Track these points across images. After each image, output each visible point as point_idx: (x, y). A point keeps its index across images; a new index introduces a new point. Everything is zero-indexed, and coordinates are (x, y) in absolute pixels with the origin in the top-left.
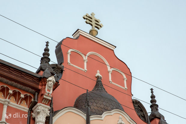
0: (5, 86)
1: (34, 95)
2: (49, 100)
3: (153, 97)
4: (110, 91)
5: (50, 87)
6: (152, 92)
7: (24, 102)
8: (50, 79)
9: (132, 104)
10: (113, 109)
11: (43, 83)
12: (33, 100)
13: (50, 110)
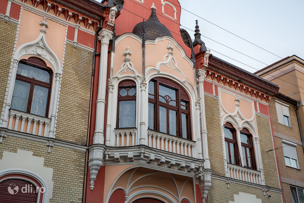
0: (76, 13)
1: (100, 22)
2: (112, 27)
3: (197, 27)
4: (162, 21)
5: (113, 16)
6: (197, 23)
7: (91, 27)
8: (113, 8)
9: (180, 33)
10: (164, 36)
11: (107, 12)
12: (98, 26)
13: (112, 35)
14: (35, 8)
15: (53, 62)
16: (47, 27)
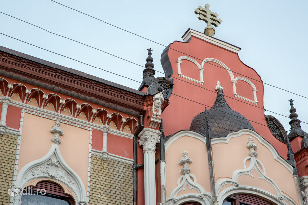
0: (102, 109)
1: (139, 118)
2: (159, 123)
3: (292, 110)
4: (235, 107)
5: (158, 107)
6: (291, 104)
7: (127, 127)
8: (157, 96)
9: (265, 123)
10: (240, 129)
11: (149, 102)
12: (137, 124)
13: (160, 135)
14: (42, 109)
15: (73, 186)
16: (61, 134)
